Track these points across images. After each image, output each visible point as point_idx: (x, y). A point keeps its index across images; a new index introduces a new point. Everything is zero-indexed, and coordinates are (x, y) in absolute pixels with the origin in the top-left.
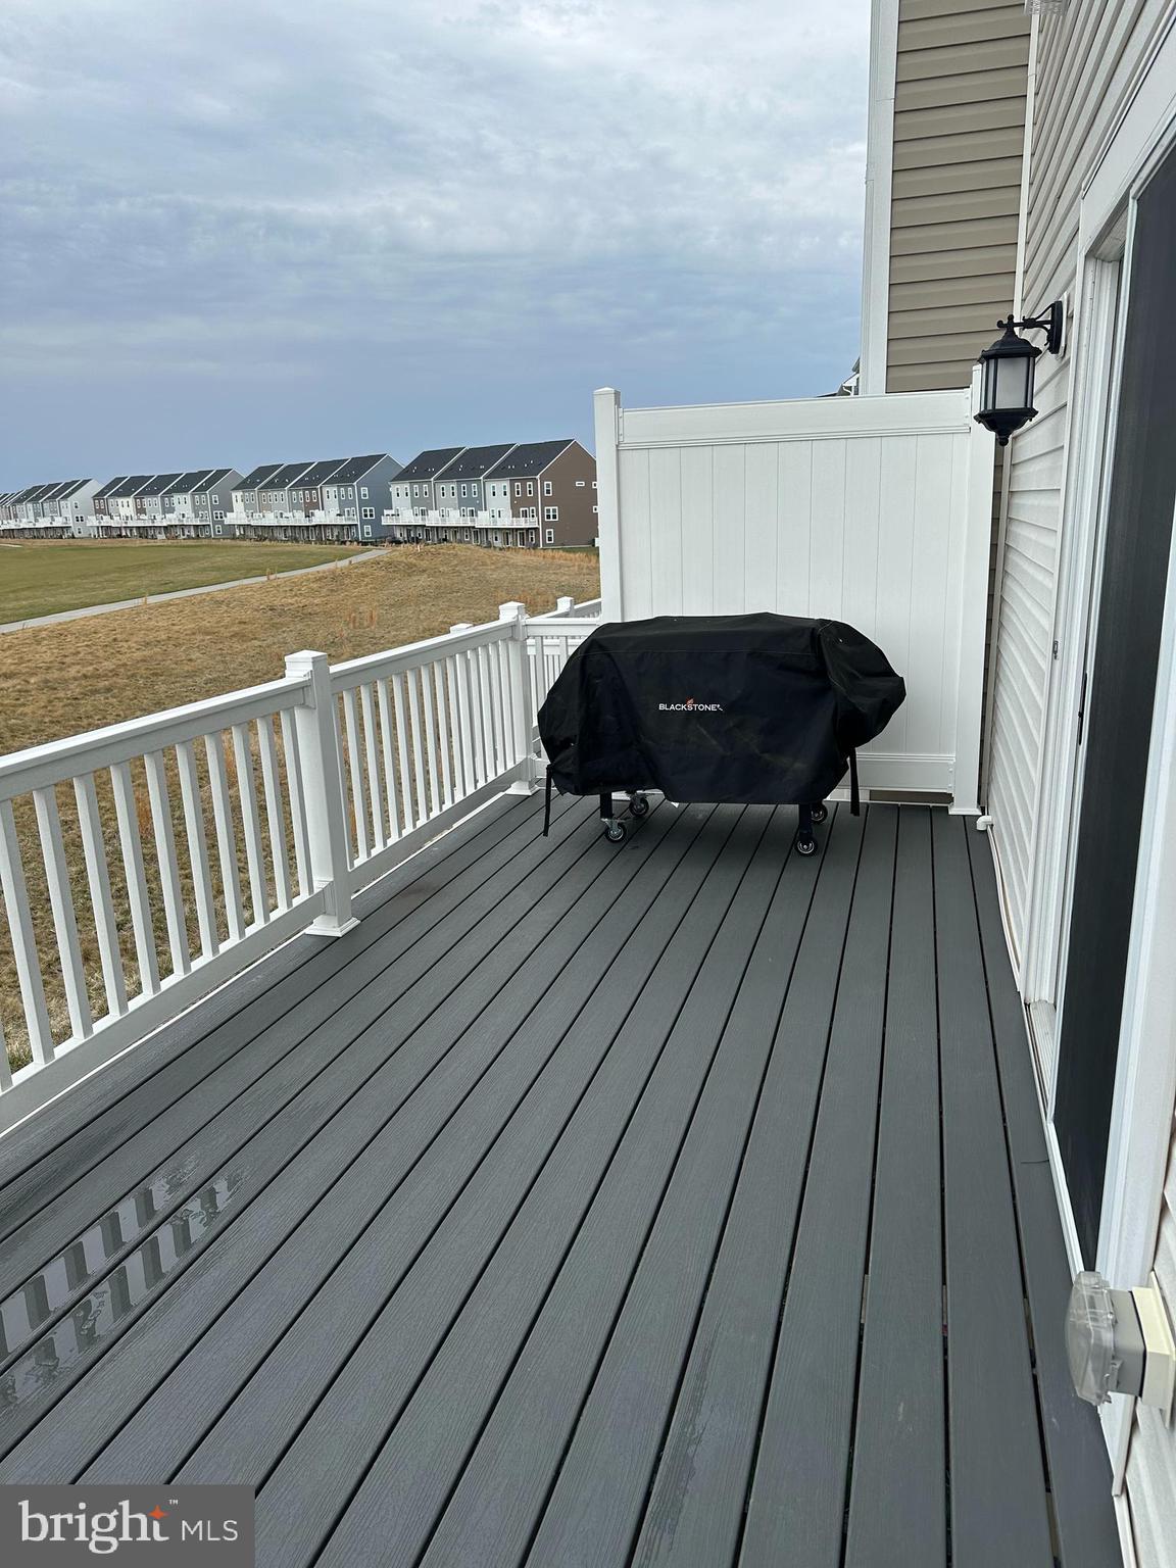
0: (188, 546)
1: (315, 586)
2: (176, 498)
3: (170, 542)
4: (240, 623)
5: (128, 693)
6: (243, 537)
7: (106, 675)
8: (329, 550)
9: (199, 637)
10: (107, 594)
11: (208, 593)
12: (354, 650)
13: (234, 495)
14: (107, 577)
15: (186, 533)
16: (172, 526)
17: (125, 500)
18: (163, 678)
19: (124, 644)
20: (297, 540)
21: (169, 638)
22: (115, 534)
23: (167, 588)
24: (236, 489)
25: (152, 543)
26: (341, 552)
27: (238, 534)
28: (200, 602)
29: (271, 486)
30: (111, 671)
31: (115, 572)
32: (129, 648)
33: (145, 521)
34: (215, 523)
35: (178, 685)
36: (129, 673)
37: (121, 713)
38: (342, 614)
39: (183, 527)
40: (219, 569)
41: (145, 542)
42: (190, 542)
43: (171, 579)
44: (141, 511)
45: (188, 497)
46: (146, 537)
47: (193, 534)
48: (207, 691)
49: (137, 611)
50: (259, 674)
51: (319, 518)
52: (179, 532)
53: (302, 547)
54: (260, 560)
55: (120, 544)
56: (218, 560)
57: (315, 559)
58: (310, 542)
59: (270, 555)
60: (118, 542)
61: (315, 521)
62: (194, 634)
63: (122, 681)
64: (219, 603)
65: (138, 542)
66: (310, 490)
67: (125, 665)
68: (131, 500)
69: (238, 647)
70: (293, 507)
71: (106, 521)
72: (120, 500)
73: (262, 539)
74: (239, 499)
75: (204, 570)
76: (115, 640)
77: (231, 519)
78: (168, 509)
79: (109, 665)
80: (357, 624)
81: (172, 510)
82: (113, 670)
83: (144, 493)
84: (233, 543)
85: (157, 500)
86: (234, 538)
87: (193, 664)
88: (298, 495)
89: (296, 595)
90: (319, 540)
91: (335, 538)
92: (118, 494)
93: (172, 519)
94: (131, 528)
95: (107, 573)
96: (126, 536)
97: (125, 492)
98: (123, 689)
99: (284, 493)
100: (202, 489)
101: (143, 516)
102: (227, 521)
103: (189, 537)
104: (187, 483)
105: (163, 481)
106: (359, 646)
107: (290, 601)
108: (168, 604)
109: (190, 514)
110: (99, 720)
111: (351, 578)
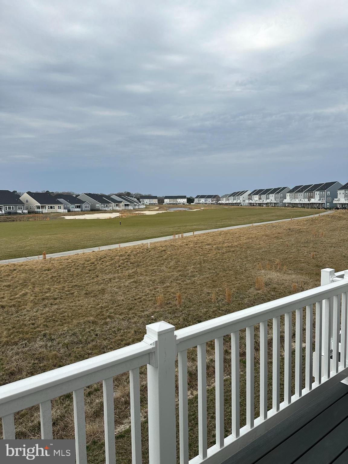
0: (271, 209)
1: (305, 223)
2: (270, 195)
3: (266, 208)
4: (278, 233)
5: (239, 253)
6: (288, 206)
7: (234, 247)
8: (313, 211)
9: (264, 237)
10: (244, 222)
11: (271, 223)
12: (314, 245)
13: (287, 194)
14: (246, 217)
15: (272, 205)
16: (268, 203)
17: (256, 196)
18: (250, 249)
19: (242, 238)
20: (304, 207)
21: (255, 237)
22: (252, 205)
23: (261, 221)
24: (288, 192)
25: (261, 207)
26: (317, 211)
27: (287, 205)
28: (268, 226)
29: (299, 191)
30: (236, 246)
31: (248, 216)
32: (243, 239)
33: (261, 202)
34: (280, 202)
35: (254, 252)
36: (241, 247)
37: (235, 259)
38: (312, 232)
39: (271, 203)
40: (278, 216)
41: (260, 207)
42: (272, 208)
43: (263, 218)
44: (260, 199)
45: (274, 195)
46: (260, 206)
47: (274, 205)
48: (262, 255)
49: (249, 228)
50: (280, 251)
51: (313, 201)
52: (270, 204)
53: (306, 210)
54: (290, 213)
55: (253, 208)
56: (278, 213)
57: (308, 214)
58: (308, 208)
59: (294, 212)
60: (253, 207)
61: (311, 202)
62: (263, 236)
63: (238, 249)
64: (274, 227)
65: (258, 207)
66: (311, 193)
67: (240, 244)
68: (258, 196)
69: (275, 241)
70: (304, 198)
71: (251, 201)
72: (255, 196)
73: (294, 207)
74: (288, 195)
75: (273, 216)
76: (240, 236)
77: (285, 201)
78: (267, 198)
79: (236, 244)
80: (317, 236)
81: (269, 199)
82: (237, 245)
83: (262, 194)
84: (285, 208)
85: (265, 196)
86: (285, 206)
87: (260, 245)
88: (307, 194)
89: (298, 225)
90: (312, 208)
91: (317, 207)
92: (255, 194)
93: (268, 201)
94: (257, 203)
95: (246, 216)
96: (255, 206)
97: (256, 194)
98: (237, 252)
99: (303, 194)
100: (278, 193)
101: (260, 200)
102: (284, 202)
103: (272, 206)
104: (274, 191)
105: (267, 190)
106: (316, 244)
107: (296, 227)
108: (259, 226)
109: (273, 199)
110: (228, 260)
111: (318, 221)
